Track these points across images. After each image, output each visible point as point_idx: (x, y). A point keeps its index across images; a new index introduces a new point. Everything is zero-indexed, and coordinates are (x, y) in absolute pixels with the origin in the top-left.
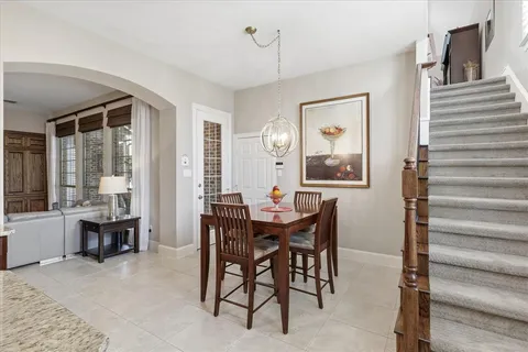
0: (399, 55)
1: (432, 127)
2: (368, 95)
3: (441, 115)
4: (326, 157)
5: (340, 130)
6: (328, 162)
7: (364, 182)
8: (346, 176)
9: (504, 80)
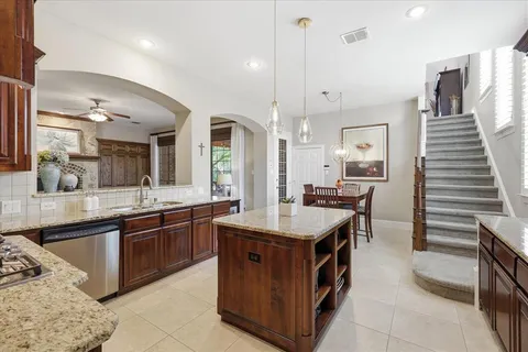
0: (407, 102)
1: (427, 145)
2: (387, 125)
3: (432, 138)
4: (360, 162)
5: (369, 146)
6: (361, 166)
7: (385, 178)
8: (373, 174)
9: (472, 116)
